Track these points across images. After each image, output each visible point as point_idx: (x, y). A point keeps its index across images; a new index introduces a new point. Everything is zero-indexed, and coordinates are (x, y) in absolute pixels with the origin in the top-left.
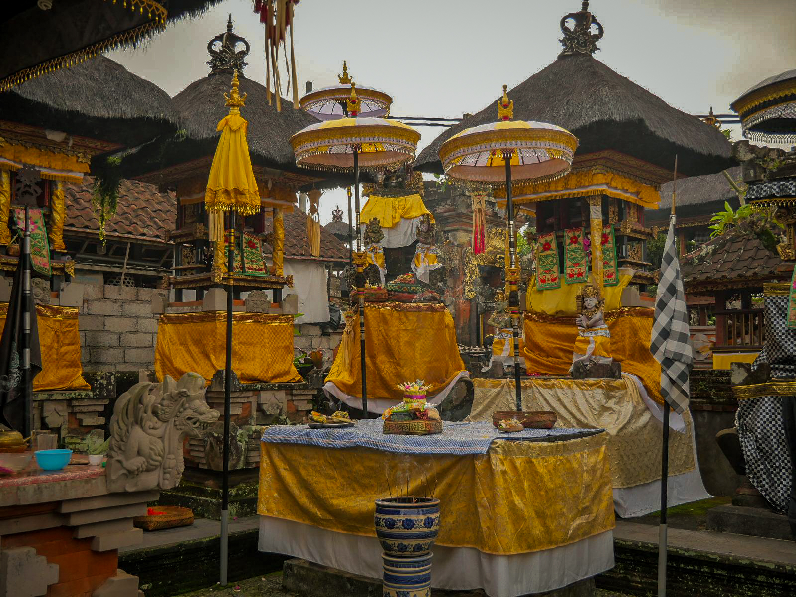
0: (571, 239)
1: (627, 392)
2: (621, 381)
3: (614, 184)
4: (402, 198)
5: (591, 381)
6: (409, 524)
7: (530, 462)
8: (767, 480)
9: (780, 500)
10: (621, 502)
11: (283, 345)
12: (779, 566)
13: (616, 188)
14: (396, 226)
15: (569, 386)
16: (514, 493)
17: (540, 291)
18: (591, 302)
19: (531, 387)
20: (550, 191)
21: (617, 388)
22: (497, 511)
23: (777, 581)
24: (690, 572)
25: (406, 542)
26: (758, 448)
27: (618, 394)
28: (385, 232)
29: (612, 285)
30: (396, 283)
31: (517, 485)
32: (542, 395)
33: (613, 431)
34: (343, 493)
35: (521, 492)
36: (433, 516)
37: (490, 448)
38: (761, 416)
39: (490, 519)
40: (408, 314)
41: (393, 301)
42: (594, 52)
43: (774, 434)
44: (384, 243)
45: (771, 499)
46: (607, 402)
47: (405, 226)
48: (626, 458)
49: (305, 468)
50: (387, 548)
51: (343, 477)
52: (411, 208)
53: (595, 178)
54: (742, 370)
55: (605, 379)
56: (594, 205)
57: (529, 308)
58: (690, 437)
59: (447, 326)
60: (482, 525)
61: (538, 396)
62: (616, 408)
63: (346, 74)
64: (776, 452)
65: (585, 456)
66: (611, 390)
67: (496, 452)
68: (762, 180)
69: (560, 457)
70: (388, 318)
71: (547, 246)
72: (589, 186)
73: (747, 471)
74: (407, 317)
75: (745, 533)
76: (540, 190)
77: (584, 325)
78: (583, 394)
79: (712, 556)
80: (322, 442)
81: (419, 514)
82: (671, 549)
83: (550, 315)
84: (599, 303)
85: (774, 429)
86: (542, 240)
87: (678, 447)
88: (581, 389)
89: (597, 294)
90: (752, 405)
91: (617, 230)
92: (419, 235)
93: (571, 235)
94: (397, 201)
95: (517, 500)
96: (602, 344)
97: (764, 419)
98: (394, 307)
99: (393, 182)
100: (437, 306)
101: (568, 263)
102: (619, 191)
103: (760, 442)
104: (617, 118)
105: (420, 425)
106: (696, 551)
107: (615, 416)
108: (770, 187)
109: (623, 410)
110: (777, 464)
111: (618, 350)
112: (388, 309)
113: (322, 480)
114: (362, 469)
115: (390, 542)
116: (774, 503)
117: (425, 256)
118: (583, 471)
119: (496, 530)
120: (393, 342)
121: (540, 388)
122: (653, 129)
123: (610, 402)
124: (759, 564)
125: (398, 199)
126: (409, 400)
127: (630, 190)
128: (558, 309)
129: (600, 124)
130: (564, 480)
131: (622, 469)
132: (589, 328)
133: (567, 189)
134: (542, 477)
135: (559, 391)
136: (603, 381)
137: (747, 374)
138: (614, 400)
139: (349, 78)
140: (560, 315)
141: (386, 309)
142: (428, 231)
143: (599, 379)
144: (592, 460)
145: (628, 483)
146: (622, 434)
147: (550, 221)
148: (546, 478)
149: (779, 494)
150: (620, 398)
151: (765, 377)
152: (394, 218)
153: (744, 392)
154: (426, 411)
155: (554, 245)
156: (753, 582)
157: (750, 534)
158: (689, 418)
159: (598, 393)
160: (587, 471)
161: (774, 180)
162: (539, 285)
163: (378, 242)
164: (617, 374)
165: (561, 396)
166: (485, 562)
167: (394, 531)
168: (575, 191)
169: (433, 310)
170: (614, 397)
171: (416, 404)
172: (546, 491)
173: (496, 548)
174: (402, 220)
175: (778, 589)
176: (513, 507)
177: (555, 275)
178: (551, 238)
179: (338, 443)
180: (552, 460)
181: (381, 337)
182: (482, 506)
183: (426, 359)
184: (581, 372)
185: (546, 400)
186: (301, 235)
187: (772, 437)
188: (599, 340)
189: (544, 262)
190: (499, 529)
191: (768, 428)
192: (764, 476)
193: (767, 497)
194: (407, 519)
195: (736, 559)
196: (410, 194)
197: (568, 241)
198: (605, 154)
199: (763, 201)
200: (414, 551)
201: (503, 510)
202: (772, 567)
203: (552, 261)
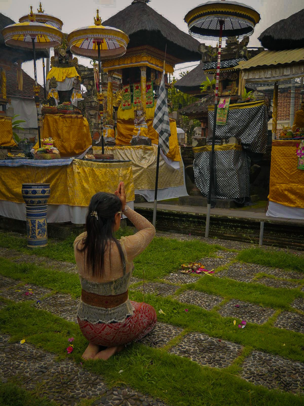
0: (136, 87)
1: (153, 152)
2: (151, 147)
3: (151, 62)
4: (66, 68)
5: (138, 146)
6: (35, 192)
7: (93, 170)
8: (202, 185)
9: (206, 192)
10: (148, 195)
11: (7, 130)
12: (197, 214)
13: (152, 64)
14: (64, 81)
15: (130, 149)
16: (83, 181)
17: (123, 110)
18: (140, 113)
19: (115, 149)
20: (125, 64)
21: (149, 150)
22: (75, 188)
23: (196, 220)
24: (167, 219)
25: (33, 200)
26: (200, 172)
27: (149, 152)
28: (58, 84)
29: (152, 107)
30: (61, 105)
31: (86, 179)
32: (119, 153)
33: (145, 167)
34: (18, 186)
35: (87, 181)
36: (46, 189)
37: (72, 162)
38: (202, 160)
39: (73, 192)
40: (66, 119)
41: (60, 113)
42: (148, 3)
43: (206, 167)
44: (58, 89)
45: (203, 192)
46: (144, 155)
47: (68, 81)
48: (151, 178)
49: (4, 176)
50: (27, 202)
51: (18, 179)
52: (71, 73)
53: (143, 58)
54: (196, 141)
55: (143, 145)
56: (143, 71)
57: (118, 117)
58: (182, 172)
59: (85, 126)
60: (70, 194)
61: (118, 153)
62: (148, 158)
63: (41, 9)
64: (206, 174)
65: (121, 170)
66: (146, 150)
67: (75, 164)
68: (209, 61)
69: (108, 169)
70: (58, 121)
71: (126, 91)
72: (140, 62)
73: (195, 182)
74: (66, 121)
75: (192, 205)
76: (121, 64)
77: (137, 123)
78: (135, 152)
79: (174, 212)
80: (10, 164)
81: (38, 187)
82: (158, 210)
83: (127, 121)
84: (143, 113)
85: (206, 164)
86: (125, 88)
87: (177, 176)
88: (134, 150)
89: (142, 109)
90: (199, 155)
91: (154, 83)
92: (73, 85)
93: (136, 85)
94: (64, 70)
95: (85, 185)
96: (143, 131)
97: (203, 161)
98: (61, 116)
99: (64, 62)
100: (80, 116)
101: (134, 98)
102: (154, 66)
103: (201, 170)
104: (148, 29)
105: (48, 156)
106: (168, 210)
107: (147, 161)
108: (212, 64)
109: (151, 159)
110: (206, 178)
111: (152, 135)
112: (58, 117)
113: (10, 181)
114: (25, 175)
115: (27, 200)
116: (204, 193)
117: (77, 94)
118: (119, 176)
119: (74, 196)
120: (60, 132)
121: (118, 150)
122: (165, 36)
123: (146, 155)
124: (190, 213)
125: (65, 69)
126: (45, 146)
127: (159, 65)
128: (130, 117)
129: (141, 31)
130: (109, 179)
131: (149, 183)
132: (139, 124)
133: (132, 63)
134: (98, 177)
135: (126, 151)
136: (143, 146)
137: (198, 143)
138: (147, 154)
139: (43, 11)
140: (130, 120)
141: (57, 117)
142: (77, 84)
143: (141, 145)
144: (124, 172)
145: (152, 188)
146: (149, 168)
147: (128, 79)
148: (100, 177)
149: (206, 190)
150: (150, 154)
151: (204, 144)
152: (63, 77)
153: (196, 150)
154: (51, 150)
155: (129, 90)
156: (188, 221)
157: (193, 205)
158: (182, 164)
159: (141, 152)
160: (121, 177)
161: (214, 61)
162: (123, 107)
163: (55, 88)
164: (149, 143)
165: (126, 153)
166: (71, 209)
167: (28, 195)
168: (135, 64)
169: (77, 117)
170: (147, 153)
171: (47, 147)
172: (100, 183)
173: (74, 203)
174: (67, 79)
175: (196, 223)
176: (83, 188)
177: (129, 103)
178: (128, 87)
179: (16, 165)
180: (104, 170)
181: (54, 129)
182: (70, 187)
183: (75, 139)
184: (134, 143)
185: (121, 155)
186: (29, 88)
187: (205, 168)
188: (142, 129)
189: (125, 98)
190: (76, 196)
191: (204, 164)
192: (201, 183)
193: (202, 192)
194: (33, 190)
195: (182, 212)
196: (71, 67)
197: (135, 88)
198: (146, 47)
199: (209, 70)
200: (37, 204)
201: (78, 187)
202: (194, 214)
203: (128, 97)
